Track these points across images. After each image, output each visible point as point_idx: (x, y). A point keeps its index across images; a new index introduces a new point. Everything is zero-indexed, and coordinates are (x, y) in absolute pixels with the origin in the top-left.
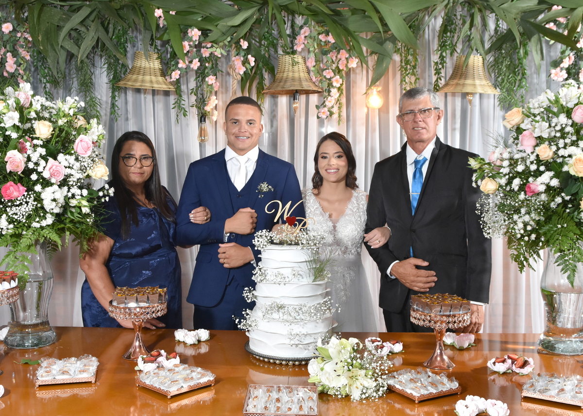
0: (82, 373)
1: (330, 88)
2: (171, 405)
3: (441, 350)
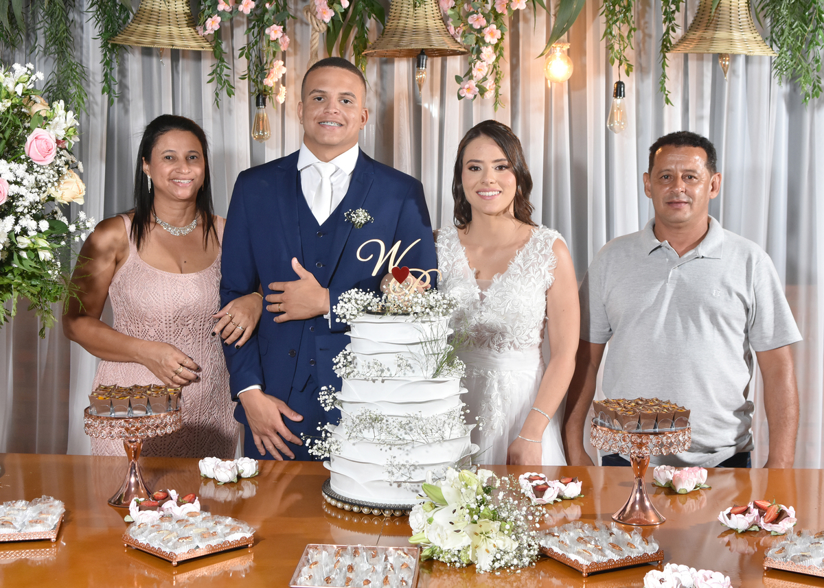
0: (34, 524)
1: (479, 47)
2: (179, 577)
3: (641, 492)
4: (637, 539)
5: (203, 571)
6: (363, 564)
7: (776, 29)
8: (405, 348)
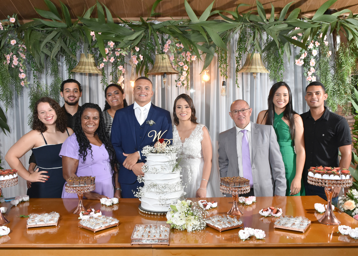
0: (50, 221)
1: (182, 71)
2: (96, 236)
3: (235, 205)
4: (236, 220)
5: (103, 234)
6: (153, 230)
7: (269, 65)
8: (163, 163)
